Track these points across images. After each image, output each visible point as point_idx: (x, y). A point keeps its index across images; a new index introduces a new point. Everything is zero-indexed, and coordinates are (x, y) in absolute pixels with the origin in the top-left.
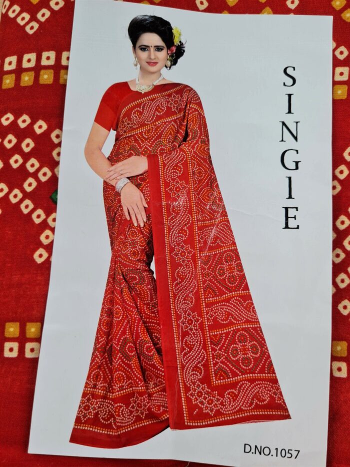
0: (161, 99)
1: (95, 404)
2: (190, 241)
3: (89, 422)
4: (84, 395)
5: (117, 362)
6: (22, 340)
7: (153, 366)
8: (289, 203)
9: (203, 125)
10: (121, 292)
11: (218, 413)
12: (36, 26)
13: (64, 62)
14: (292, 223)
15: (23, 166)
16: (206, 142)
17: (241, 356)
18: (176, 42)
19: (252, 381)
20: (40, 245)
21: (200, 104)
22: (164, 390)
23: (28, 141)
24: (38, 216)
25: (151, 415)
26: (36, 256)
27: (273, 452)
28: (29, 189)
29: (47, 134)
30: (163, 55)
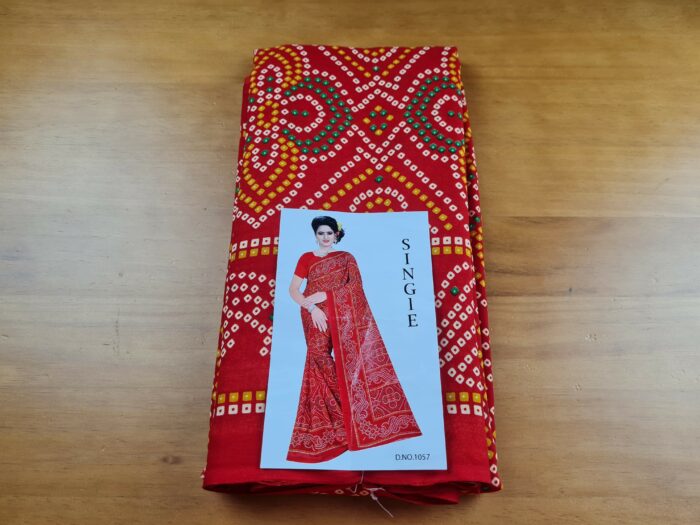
0: (333, 261)
1: (302, 436)
2: (354, 338)
3: (298, 448)
4: (295, 431)
5: (313, 411)
6: (254, 402)
7: (336, 412)
8: (411, 312)
9: (358, 273)
10: (314, 371)
11: (378, 438)
12: (259, 224)
13: (276, 243)
14: (413, 323)
15: (252, 301)
16: (360, 282)
17: (389, 401)
18: (339, 229)
19: (397, 415)
20: (264, 345)
21: (355, 262)
22: (344, 427)
23: (255, 286)
24: (262, 329)
25: (336, 443)
26: (261, 352)
27: (414, 457)
28: (256, 314)
29: (266, 282)
30: (332, 237)
